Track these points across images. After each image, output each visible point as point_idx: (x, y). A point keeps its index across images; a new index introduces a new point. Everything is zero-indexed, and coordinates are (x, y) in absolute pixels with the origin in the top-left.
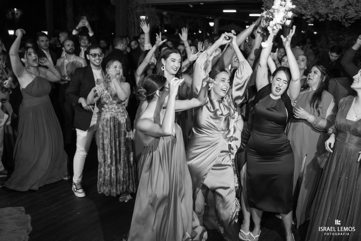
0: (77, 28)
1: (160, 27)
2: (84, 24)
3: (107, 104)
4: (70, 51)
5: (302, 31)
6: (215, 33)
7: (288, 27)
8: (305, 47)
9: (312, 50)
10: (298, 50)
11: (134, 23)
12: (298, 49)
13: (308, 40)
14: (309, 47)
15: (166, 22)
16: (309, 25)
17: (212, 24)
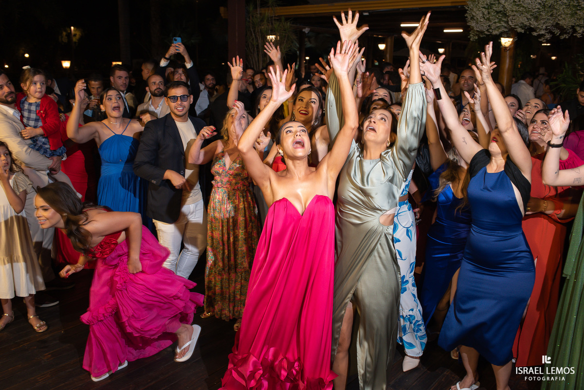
0: (167, 56)
1: (298, 52)
2: (176, 50)
3: (219, 174)
4: (156, 92)
5: (532, 56)
6: (388, 61)
7: (508, 49)
8: (536, 81)
9: (548, 86)
10: (524, 87)
11: (258, 46)
12: (524, 84)
13: (542, 71)
14: (543, 81)
15: (308, 45)
16: (543, 45)
17: (382, 47)
